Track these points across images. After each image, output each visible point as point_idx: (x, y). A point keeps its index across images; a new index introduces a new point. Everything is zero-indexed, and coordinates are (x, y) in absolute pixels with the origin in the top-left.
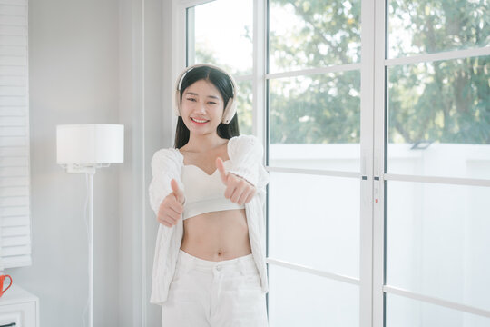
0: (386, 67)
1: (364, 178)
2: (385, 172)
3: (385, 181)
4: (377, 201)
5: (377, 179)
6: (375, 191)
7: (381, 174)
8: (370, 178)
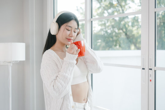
0: (155, 12)
1: (143, 69)
2: (155, 66)
3: (155, 71)
4: (151, 81)
5: (151, 69)
6: (149, 75)
7: (152, 67)
8: (147, 69)
